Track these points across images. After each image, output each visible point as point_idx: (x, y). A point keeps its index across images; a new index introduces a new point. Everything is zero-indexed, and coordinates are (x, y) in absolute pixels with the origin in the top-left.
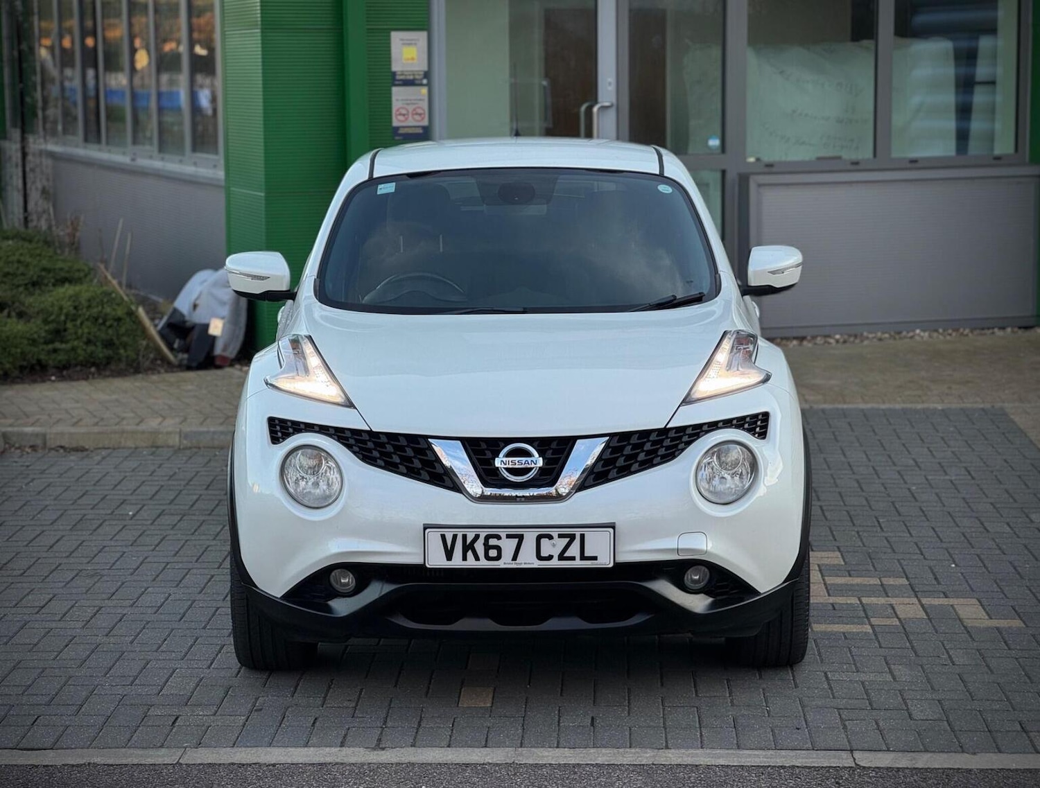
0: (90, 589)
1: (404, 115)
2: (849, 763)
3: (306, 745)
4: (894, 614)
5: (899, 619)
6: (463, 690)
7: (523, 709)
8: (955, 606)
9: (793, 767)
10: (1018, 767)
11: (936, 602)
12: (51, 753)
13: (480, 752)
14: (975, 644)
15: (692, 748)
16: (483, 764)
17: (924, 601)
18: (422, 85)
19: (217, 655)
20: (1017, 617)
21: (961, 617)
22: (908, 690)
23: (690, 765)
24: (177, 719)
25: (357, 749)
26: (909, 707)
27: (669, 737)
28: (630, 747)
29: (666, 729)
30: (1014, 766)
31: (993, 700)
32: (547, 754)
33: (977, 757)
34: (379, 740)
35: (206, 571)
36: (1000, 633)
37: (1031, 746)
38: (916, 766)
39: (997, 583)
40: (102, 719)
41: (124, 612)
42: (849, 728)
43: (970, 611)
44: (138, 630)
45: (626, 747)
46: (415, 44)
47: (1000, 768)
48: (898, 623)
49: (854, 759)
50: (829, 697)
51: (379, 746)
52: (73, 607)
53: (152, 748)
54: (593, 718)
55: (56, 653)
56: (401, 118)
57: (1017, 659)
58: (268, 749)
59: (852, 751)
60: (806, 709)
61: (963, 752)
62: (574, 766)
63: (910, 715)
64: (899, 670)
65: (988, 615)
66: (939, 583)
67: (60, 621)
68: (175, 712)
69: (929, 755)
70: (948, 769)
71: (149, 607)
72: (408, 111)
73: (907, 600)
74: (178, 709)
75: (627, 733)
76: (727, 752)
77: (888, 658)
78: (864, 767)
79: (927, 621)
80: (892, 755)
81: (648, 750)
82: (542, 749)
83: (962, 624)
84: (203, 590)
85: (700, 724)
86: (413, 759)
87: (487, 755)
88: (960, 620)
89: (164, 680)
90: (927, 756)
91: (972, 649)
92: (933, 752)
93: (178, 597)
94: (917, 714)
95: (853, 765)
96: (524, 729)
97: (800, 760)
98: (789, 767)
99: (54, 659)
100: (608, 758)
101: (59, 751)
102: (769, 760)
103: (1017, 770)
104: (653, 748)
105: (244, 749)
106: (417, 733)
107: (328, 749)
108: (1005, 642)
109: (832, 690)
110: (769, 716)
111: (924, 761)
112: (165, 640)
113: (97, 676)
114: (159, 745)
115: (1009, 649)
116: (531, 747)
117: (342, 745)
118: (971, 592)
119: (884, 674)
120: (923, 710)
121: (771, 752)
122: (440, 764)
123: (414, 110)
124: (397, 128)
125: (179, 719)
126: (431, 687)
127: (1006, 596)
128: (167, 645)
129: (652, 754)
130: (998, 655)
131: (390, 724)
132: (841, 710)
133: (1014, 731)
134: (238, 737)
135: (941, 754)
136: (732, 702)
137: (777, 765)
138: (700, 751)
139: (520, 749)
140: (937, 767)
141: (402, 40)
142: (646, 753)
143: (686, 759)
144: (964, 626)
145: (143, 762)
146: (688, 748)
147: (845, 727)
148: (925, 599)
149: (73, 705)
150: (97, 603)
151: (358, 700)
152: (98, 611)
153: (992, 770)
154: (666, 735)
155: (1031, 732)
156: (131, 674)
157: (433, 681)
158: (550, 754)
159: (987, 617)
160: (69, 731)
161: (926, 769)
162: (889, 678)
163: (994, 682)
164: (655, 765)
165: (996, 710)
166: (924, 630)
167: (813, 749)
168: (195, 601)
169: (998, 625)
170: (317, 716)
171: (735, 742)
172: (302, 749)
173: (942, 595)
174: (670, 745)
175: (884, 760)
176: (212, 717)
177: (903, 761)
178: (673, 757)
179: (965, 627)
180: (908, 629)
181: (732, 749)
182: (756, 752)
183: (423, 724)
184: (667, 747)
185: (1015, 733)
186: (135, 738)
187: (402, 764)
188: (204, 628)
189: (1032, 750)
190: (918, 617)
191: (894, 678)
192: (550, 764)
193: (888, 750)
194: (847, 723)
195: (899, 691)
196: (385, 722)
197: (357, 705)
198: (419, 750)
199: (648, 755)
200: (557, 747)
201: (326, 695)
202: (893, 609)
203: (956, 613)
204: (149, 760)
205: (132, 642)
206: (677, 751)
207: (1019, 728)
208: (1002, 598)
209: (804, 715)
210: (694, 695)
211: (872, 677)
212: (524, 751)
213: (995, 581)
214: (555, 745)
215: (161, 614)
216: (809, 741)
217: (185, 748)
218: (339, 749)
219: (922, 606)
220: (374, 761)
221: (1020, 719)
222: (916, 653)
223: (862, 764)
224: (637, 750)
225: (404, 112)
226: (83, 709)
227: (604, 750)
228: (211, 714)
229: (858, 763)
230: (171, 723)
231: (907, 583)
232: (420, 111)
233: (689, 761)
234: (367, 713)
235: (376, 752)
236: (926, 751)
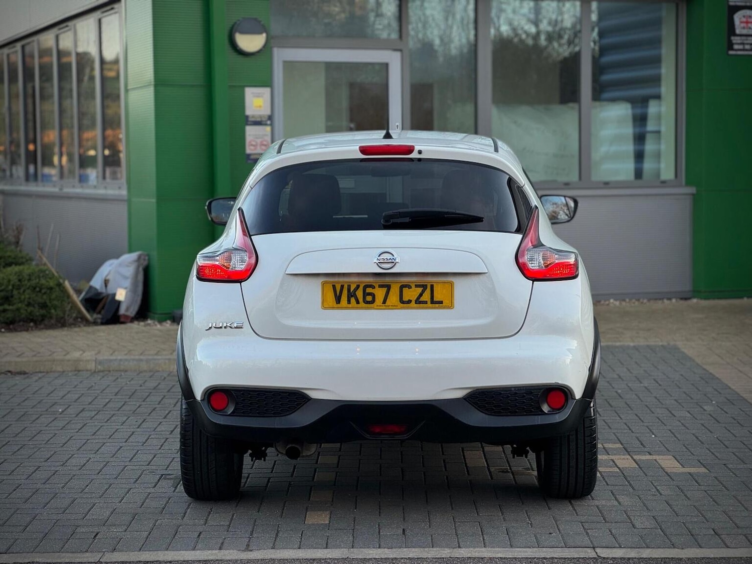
0: (31, 456)
1: (254, 146)
2: (593, 555)
3: (194, 549)
4: (615, 465)
5: (619, 468)
6: (308, 513)
7: (353, 525)
8: (658, 460)
9: (553, 558)
10: (716, 557)
11: (643, 458)
12: (5, 556)
13: (323, 551)
14: (675, 482)
15: (478, 547)
16: (326, 559)
17: (635, 457)
18: (266, 125)
19: (126, 494)
20: (702, 467)
21: (663, 466)
22: (630, 510)
23: (477, 558)
24: (97, 534)
25: (231, 551)
26: (632, 520)
27: (460, 540)
28: (433, 547)
29: (457, 536)
30: (712, 556)
31: (692, 516)
32: (372, 552)
33: (685, 551)
34: (248, 545)
35: (116, 444)
36: (692, 476)
37: (722, 543)
38: (642, 556)
39: (685, 446)
40: (42, 535)
41: (57, 469)
42: (590, 534)
43: (668, 463)
44: (67, 480)
45: (429, 547)
46: (262, 96)
47: (703, 557)
48: (618, 470)
49: (597, 553)
50: (574, 515)
51: (248, 548)
52: (18, 466)
53: (80, 552)
54: (404, 530)
55: (7, 495)
56: (252, 148)
57: (706, 491)
58: (166, 552)
59: (594, 548)
60: (558, 523)
61: (674, 547)
62: (392, 559)
63: (633, 526)
64: (621, 498)
65: (682, 465)
66: (644, 447)
67: (9, 475)
68: (96, 530)
69: (650, 550)
70: (665, 558)
71: (75, 466)
72: (256, 142)
73: (623, 457)
74: (98, 528)
75: (430, 538)
76: (503, 549)
77: (614, 491)
78: (604, 558)
79: (639, 469)
80: (624, 550)
81: (446, 549)
82: (368, 549)
83: (664, 471)
84: (114, 455)
85: (482, 532)
86: (273, 557)
87: (328, 553)
88: (662, 468)
89: (87, 510)
90: (649, 550)
91: (673, 485)
92: (653, 548)
93: (96, 460)
94: (638, 525)
95: (596, 557)
96: (354, 537)
97: (558, 554)
98: (549, 558)
99: (6, 498)
100: (417, 554)
101: (11, 555)
102: (535, 554)
103: (714, 558)
104: (449, 548)
105: (147, 552)
106: (275, 540)
107: (210, 552)
108: (696, 481)
109: (576, 511)
110: (532, 527)
111: (646, 553)
112: (87, 486)
113: (37, 508)
114: (84, 550)
115: (700, 485)
116: (360, 548)
117: (220, 549)
118: (668, 452)
119: (612, 501)
120: (642, 522)
121: (535, 549)
122: (294, 559)
123: (262, 142)
124: (249, 155)
125: (99, 535)
126: (284, 512)
127: (692, 453)
128: (89, 488)
129: (449, 551)
130: (692, 489)
131: (255, 535)
132: (584, 524)
133: (710, 535)
134: (143, 545)
135: (659, 549)
136: (504, 518)
137: (541, 557)
138: (484, 549)
139: (352, 549)
140: (657, 557)
141: (253, 93)
142: (445, 550)
143: (474, 554)
144: (665, 472)
145: (73, 561)
146: (474, 547)
147: (587, 533)
148: (636, 456)
149: (20, 526)
150: (37, 464)
151: (231, 520)
152: (37, 469)
153: (697, 558)
154: (458, 539)
155: (722, 535)
156: (62, 506)
157: (285, 508)
158: (375, 552)
159: (680, 466)
160: (18, 542)
161: (649, 558)
162: (616, 503)
163: (691, 505)
164: (452, 558)
165: (694, 522)
166: (637, 475)
167: (566, 547)
168: (108, 462)
169: (689, 471)
170: (201, 531)
171: (509, 543)
172: (191, 552)
173: (648, 454)
174: (461, 546)
175: (618, 553)
176: (123, 533)
177: (633, 554)
178: (464, 553)
179: (667, 473)
180: (625, 474)
181: (507, 547)
182: (524, 549)
183: (280, 535)
184: (459, 547)
185: (710, 536)
186: (66, 546)
187: (266, 560)
188: (116, 478)
189: (724, 546)
190: (631, 466)
191: (619, 503)
192: (375, 558)
193: (621, 547)
194: (589, 531)
195: (624, 511)
196: (252, 534)
197: (230, 524)
198: (278, 551)
199: (446, 552)
200: (379, 548)
201: (207, 518)
202: (614, 462)
203: (659, 465)
204: (77, 560)
205: (63, 487)
206: (466, 549)
207: (713, 533)
208: (690, 455)
209: (557, 526)
210: (476, 515)
211: (604, 502)
212: (355, 550)
213: (684, 445)
214: (378, 547)
215: (83, 470)
216: (562, 542)
217: (104, 552)
218: (218, 551)
219: (634, 460)
220: (245, 558)
221: (712, 527)
222: (633, 488)
223: (602, 556)
224: (438, 549)
225: (254, 143)
226: (28, 529)
227: (413, 550)
228: (122, 530)
229: (600, 555)
230: (93, 537)
231: (622, 447)
232: (265, 143)
233: (477, 555)
234: (238, 528)
235: (246, 553)
236: (648, 547)
